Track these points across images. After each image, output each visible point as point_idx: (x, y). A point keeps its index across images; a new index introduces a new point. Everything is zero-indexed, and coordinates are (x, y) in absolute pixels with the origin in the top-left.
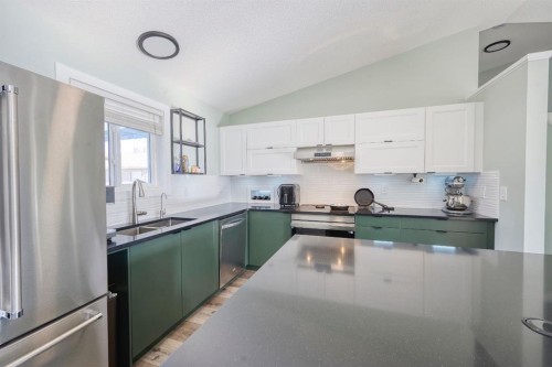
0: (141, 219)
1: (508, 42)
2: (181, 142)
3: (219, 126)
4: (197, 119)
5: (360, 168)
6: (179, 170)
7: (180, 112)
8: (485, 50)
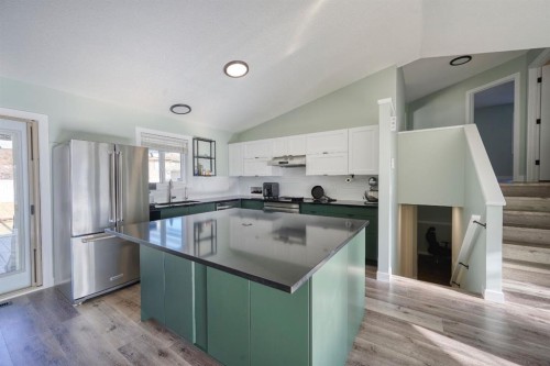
0: (174, 201)
1: (469, 57)
2: (198, 157)
3: (229, 143)
4: (211, 141)
5: (310, 171)
6: (198, 173)
7: (199, 139)
8: (451, 63)
